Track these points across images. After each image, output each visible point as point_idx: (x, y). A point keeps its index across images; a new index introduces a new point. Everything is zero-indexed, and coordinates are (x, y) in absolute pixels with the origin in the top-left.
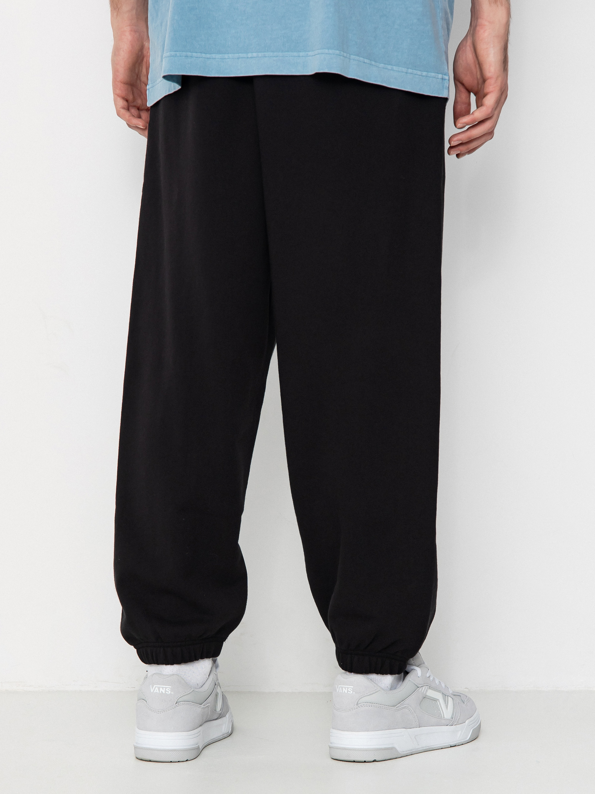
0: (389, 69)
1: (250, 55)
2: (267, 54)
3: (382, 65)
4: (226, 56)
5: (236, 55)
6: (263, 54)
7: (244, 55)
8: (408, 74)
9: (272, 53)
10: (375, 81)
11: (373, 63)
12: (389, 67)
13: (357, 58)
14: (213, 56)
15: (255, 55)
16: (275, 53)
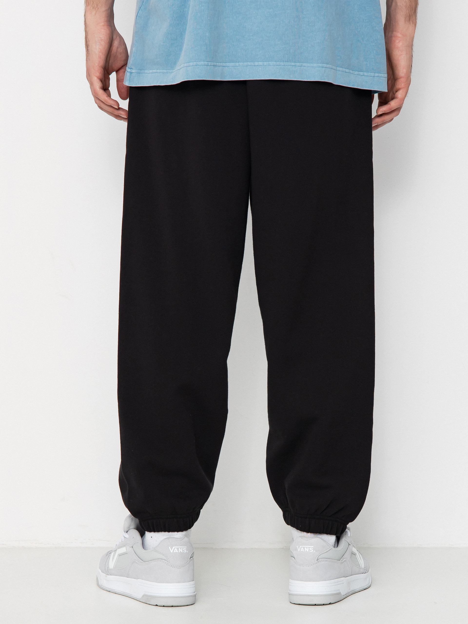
0: (361, 75)
1: (256, 63)
2: (271, 63)
3: (356, 73)
4: (237, 64)
5: (245, 64)
6: (268, 63)
7: (252, 63)
8: (375, 77)
9: (275, 63)
10: (353, 85)
11: (351, 71)
12: (361, 73)
13: (341, 69)
14: (227, 64)
15: (261, 63)
16: (278, 63)
